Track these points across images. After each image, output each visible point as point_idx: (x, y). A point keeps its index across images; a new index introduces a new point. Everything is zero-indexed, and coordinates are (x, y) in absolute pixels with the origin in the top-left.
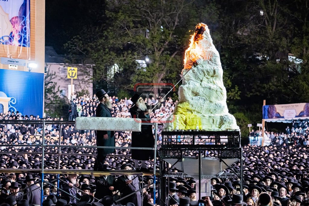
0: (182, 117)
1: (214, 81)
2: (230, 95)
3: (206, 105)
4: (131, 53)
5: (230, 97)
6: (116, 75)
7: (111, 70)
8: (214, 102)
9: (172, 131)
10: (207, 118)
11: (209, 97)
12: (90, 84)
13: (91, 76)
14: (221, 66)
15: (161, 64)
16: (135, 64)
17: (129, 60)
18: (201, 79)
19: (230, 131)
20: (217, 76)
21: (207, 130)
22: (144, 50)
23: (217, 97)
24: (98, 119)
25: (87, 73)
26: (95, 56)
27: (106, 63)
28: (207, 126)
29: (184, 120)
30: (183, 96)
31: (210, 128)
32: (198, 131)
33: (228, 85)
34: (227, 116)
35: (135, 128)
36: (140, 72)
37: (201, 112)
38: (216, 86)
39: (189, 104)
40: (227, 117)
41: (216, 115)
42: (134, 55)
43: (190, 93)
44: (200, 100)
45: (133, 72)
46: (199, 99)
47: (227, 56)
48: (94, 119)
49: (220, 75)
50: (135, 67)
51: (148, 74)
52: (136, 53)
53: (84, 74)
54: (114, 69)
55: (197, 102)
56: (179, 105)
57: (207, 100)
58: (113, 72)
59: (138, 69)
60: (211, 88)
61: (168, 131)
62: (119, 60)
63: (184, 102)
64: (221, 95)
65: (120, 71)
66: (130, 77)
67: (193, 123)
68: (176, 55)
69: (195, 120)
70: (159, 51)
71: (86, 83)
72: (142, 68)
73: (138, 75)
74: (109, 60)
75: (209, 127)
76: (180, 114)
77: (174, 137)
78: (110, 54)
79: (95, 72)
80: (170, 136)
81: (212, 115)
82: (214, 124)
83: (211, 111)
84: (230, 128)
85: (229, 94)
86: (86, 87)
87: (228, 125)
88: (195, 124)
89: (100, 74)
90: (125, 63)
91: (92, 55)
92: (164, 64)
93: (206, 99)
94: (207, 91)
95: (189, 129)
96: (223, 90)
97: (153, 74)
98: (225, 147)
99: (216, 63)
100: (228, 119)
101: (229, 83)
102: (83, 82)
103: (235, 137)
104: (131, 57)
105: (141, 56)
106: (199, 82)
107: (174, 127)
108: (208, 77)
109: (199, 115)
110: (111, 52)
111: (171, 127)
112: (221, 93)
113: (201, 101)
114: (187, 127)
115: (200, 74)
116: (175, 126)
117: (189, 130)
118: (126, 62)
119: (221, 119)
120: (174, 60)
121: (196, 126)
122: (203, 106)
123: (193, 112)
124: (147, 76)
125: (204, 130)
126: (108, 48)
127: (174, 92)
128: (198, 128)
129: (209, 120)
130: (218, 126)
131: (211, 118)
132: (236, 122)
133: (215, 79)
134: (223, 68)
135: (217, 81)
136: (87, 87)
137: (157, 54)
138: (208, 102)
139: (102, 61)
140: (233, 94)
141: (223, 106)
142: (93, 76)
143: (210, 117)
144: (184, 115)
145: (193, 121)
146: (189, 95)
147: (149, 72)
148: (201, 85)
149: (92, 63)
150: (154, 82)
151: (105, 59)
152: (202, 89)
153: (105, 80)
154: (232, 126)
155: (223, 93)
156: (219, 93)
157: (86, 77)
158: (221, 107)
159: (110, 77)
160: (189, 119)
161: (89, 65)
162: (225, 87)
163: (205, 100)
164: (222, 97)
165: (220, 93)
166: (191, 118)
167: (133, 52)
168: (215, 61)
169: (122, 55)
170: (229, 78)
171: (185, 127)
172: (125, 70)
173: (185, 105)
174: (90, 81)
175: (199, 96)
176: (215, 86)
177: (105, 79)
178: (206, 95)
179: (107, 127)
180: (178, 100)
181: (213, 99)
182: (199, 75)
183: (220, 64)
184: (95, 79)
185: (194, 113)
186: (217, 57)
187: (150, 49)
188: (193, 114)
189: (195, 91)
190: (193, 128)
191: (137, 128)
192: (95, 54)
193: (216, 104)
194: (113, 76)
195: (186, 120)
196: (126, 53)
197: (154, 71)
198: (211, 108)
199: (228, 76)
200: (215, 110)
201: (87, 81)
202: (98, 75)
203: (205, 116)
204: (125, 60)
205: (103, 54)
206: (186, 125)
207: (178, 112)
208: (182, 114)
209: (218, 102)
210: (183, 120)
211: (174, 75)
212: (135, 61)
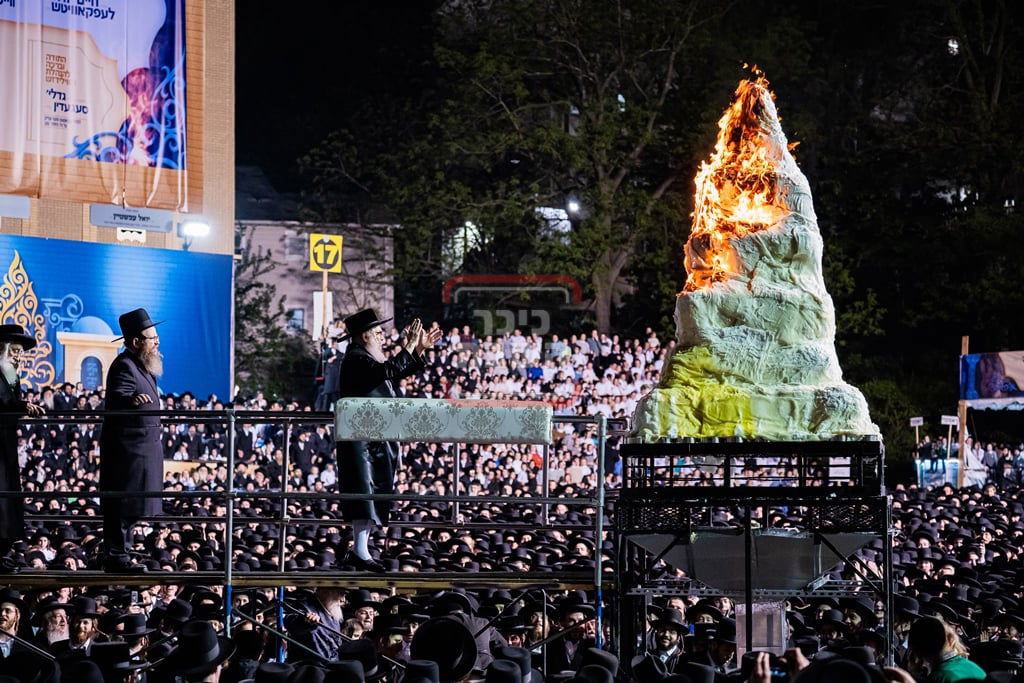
0: (690, 396)
1: (795, 275)
2: (848, 320)
3: (768, 355)
4: (518, 186)
5: (852, 328)
6: (471, 257)
7: (454, 243)
8: (794, 346)
9: (656, 441)
10: (772, 398)
11: (779, 329)
12: (384, 290)
13: (390, 263)
14: (817, 226)
15: (620, 220)
16: (534, 222)
17: (512, 207)
18: (751, 270)
19: (849, 439)
20: (803, 260)
21: (771, 437)
22: (564, 176)
23: (804, 329)
24: (410, 404)
25: (374, 252)
26: (401, 198)
27: (438, 221)
28: (771, 423)
29: (695, 404)
30: (692, 326)
31: (782, 432)
32: (741, 441)
33: (844, 289)
34: (837, 391)
35: (532, 435)
36: (551, 248)
37: (751, 378)
38: (801, 292)
39: (711, 351)
40: (839, 394)
41: (801, 387)
42: (529, 191)
43: (714, 316)
44: (748, 338)
45: (527, 249)
46: (744, 334)
47: (837, 191)
48: (397, 405)
49: (813, 254)
50: (534, 233)
51: (578, 255)
52: (535, 185)
53: (364, 257)
54: (465, 238)
55: (736, 344)
56: (679, 356)
57: (771, 340)
58: (459, 249)
59: (545, 239)
60: (784, 297)
61: (643, 441)
62: (478, 208)
63: (694, 345)
64: (818, 321)
65: (482, 245)
66: (517, 266)
67: (725, 416)
68: (668, 189)
69: (730, 404)
70: (613, 176)
71: (373, 286)
72: (558, 234)
73: (544, 257)
74: (448, 211)
75: (778, 427)
76: (680, 385)
77: (661, 462)
78: (449, 191)
79: (400, 250)
80: (649, 460)
81: (789, 388)
82: (794, 419)
83: (784, 375)
84: (847, 431)
85: (845, 316)
86: (371, 299)
87: (842, 421)
88: (730, 419)
89: (418, 257)
90: (500, 219)
91: (391, 192)
92: (630, 221)
93: (768, 334)
94: (768, 311)
95: (711, 433)
96: (823, 305)
97: (594, 254)
98: (833, 495)
99: (802, 215)
100: (840, 401)
101: (847, 280)
102: (363, 284)
103: (867, 460)
104: (518, 200)
105: (553, 194)
106: (742, 277)
107: (663, 431)
108: (774, 262)
109: (743, 390)
110: (454, 184)
111: (652, 428)
112: (819, 316)
113: (751, 342)
114: (704, 430)
115: (748, 252)
116: (664, 426)
117: (710, 439)
118: (502, 215)
119: (817, 401)
120: (663, 208)
121: (733, 425)
122: (759, 358)
123: (723, 377)
124: (572, 260)
125: (761, 438)
126: (443, 169)
127: (664, 313)
128: (741, 430)
129: (777, 403)
130: (806, 423)
131: (785, 398)
132: (868, 412)
133: (798, 268)
134: (824, 232)
135: (802, 276)
136: (376, 300)
137: (606, 188)
138: (775, 344)
139: (425, 212)
140: (858, 317)
141: (824, 358)
142: (396, 262)
143: (780, 394)
144: (695, 388)
145: (724, 409)
146: (711, 323)
147: (579, 246)
148: (749, 286)
149: (393, 221)
150: (596, 279)
151: (433, 206)
152: (755, 301)
153: (435, 277)
154: (855, 424)
155: (823, 315)
156: (810, 315)
157: (372, 267)
158: (820, 362)
159: (452, 265)
160: (712, 400)
161: (383, 226)
162: (829, 296)
163: (762, 340)
164: (820, 327)
165: (814, 316)
166: (716, 399)
167: (526, 182)
168: (796, 210)
169: (489, 194)
170: (846, 263)
171: (697, 428)
172: (500, 242)
173: (699, 357)
174: (386, 279)
175: (743, 327)
176: (797, 292)
177: (434, 273)
178: (766, 321)
179: (439, 429)
180: (676, 341)
181: (791, 335)
182: (744, 255)
183: (813, 217)
184: (400, 271)
185: (730, 382)
186: (802, 196)
187: (581, 172)
188: (723, 387)
189: (731, 308)
190: (726, 431)
191: (537, 433)
192: (402, 189)
193: (799, 351)
194: (461, 262)
195: (701, 405)
196: (503, 186)
197: (597, 243)
198: (783, 364)
199: (843, 257)
200: (797, 371)
201: (374, 280)
202: (410, 261)
203: (765, 390)
204: (499, 208)
205: (428, 189)
206: (702, 422)
207: (676, 377)
208: (687, 384)
209: (806, 344)
210: (691, 405)
211: (662, 257)
212: (533, 210)
